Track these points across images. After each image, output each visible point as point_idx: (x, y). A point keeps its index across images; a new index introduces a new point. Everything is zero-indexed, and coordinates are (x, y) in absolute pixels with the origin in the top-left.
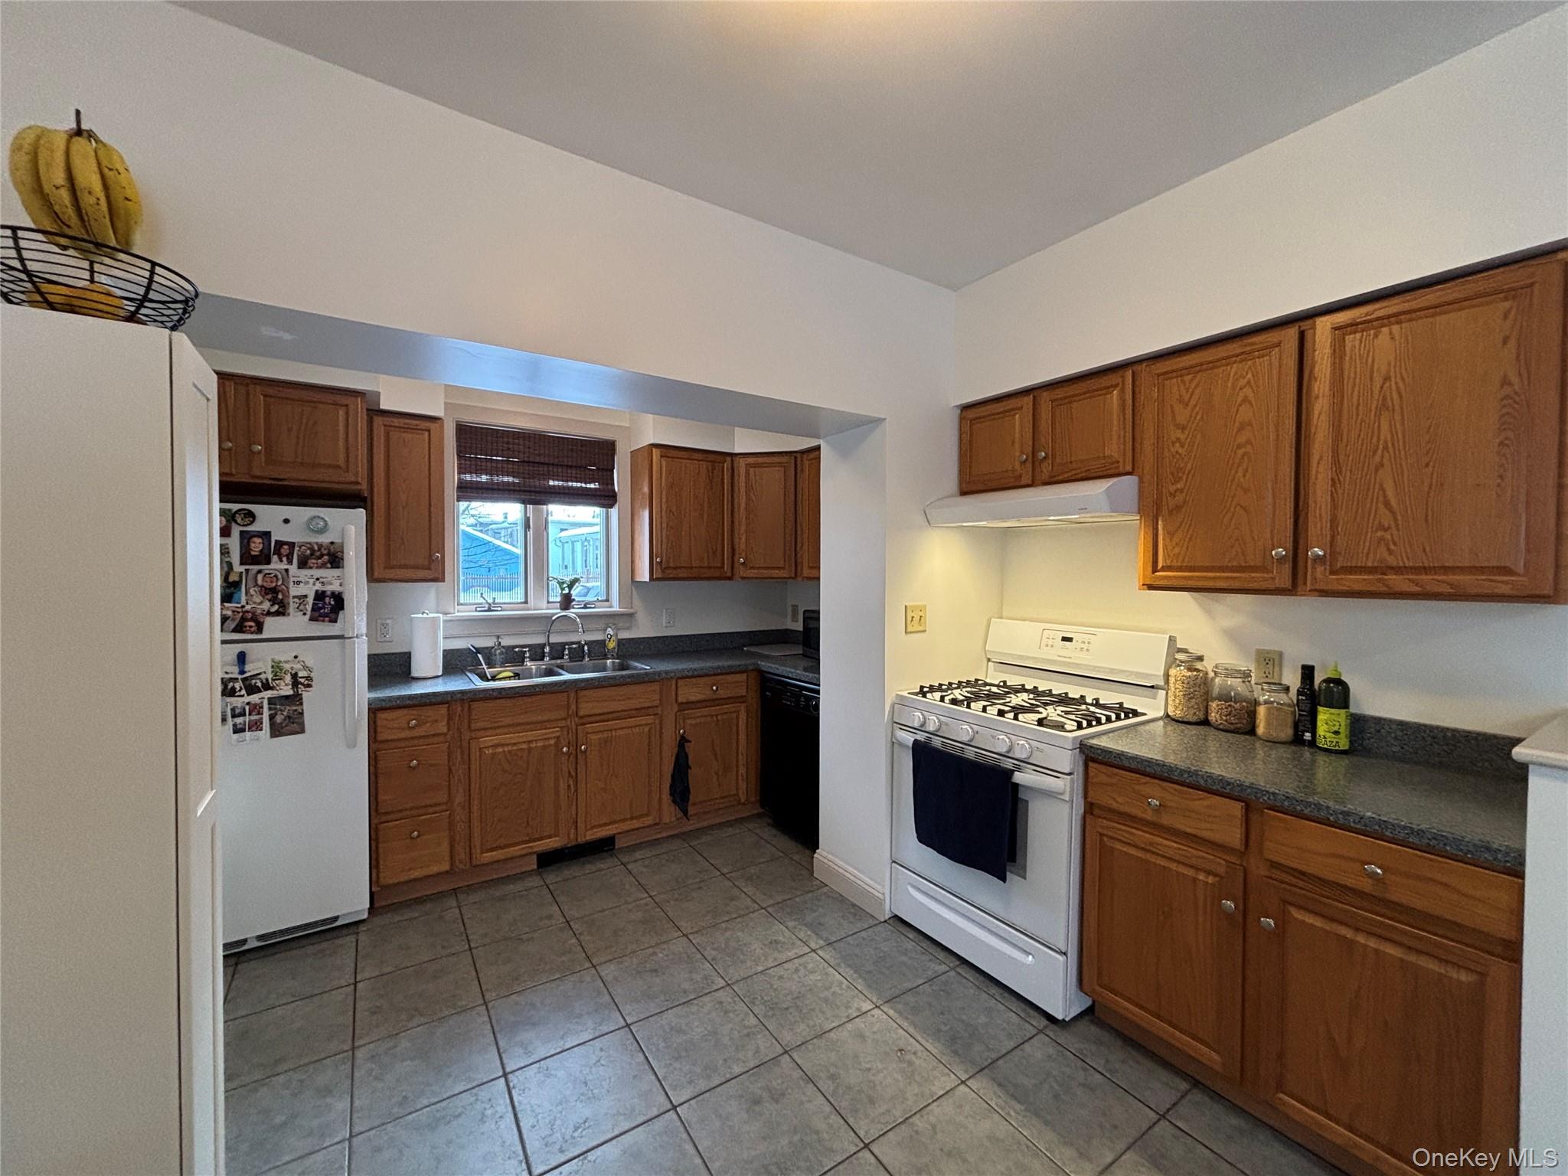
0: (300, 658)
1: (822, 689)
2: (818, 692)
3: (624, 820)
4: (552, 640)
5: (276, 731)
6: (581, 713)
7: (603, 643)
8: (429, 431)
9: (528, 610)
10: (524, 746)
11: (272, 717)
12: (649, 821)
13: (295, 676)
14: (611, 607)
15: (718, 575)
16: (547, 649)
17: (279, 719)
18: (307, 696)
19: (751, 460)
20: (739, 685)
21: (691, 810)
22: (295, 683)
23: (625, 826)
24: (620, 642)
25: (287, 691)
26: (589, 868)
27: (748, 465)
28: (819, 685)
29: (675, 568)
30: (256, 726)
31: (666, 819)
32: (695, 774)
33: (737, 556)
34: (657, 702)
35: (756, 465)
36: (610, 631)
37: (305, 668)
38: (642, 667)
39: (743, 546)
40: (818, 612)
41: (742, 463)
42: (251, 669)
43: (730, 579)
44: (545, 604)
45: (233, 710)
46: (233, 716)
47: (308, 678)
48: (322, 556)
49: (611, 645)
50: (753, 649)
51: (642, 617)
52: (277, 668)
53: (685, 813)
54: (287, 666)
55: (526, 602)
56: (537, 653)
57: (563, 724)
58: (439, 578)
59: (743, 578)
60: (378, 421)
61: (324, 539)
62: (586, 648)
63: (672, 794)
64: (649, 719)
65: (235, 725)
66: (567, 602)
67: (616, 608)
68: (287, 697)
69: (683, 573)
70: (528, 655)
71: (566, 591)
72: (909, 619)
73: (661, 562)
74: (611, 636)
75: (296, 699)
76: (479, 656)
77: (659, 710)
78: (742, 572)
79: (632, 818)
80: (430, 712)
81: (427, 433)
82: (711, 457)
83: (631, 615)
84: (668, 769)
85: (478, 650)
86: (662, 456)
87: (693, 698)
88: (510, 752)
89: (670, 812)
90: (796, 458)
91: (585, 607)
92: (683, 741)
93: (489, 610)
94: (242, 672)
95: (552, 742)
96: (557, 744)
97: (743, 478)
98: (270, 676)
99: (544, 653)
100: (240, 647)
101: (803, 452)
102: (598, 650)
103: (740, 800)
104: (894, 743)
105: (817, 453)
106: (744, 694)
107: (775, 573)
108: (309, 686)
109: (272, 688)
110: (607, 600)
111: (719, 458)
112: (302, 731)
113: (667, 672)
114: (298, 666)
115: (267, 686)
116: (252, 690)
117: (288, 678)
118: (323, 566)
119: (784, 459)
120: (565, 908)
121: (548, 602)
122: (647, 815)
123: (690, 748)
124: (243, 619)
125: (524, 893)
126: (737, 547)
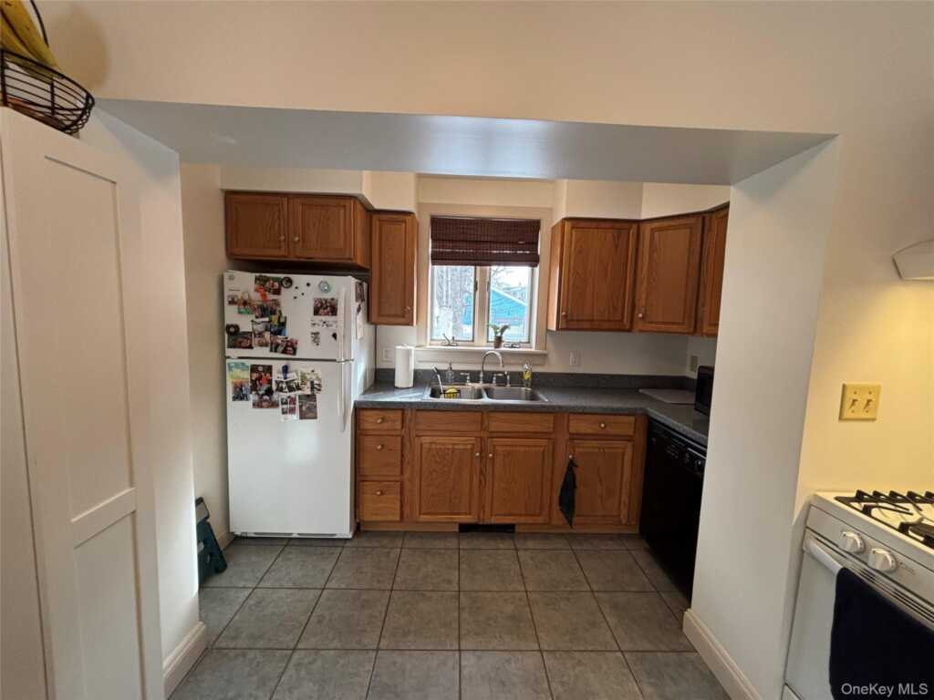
0: (316, 372)
1: (709, 451)
2: (705, 454)
3: (520, 515)
4: (485, 369)
5: (303, 417)
6: (491, 429)
7: (521, 374)
8: (405, 222)
9: (473, 346)
10: (450, 447)
11: (301, 407)
12: (540, 520)
13: (312, 383)
14: (531, 348)
15: (618, 327)
16: (481, 375)
17: (304, 408)
18: (319, 396)
19: (656, 225)
20: (626, 426)
21: (575, 520)
22: (312, 388)
23: (522, 520)
24: (534, 375)
25: (308, 392)
26: (492, 544)
27: (653, 230)
28: (706, 447)
29: (578, 321)
30: (292, 411)
31: (554, 522)
32: (581, 491)
33: (636, 312)
34: (551, 430)
35: (660, 229)
36: (526, 366)
37: (318, 379)
38: (545, 399)
39: (643, 302)
40: (712, 369)
41: (647, 229)
42: (291, 376)
43: (629, 330)
44: (485, 343)
45: (282, 399)
46: (282, 404)
47: (319, 385)
48: (327, 307)
49: (527, 376)
50: (647, 392)
51: (553, 357)
52: (303, 377)
53: (570, 523)
54: (308, 377)
55: (473, 341)
56: (475, 377)
57: (477, 434)
58: (410, 323)
59: (641, 331)
60: (375, 217)
61: (328, 296)
62: (508, 377)
63: (560, 503)
64: (544, 442)
65: (283, 409)
66: (499, 341)
67: (533, 350)
68: (308, 396)
69: (586, 325)
70: (468, 378)
71: (499, 334)
72: (848, 403)
73: (566, 316)
74: (526, 369)
75: (312, 397)
76: (439, 376)
77: (553, 436)
78: (639, 325)
79: (526, 515)
80: (391, 415)
81: (404, 225)
82: (618, 225)
83: (545, 356)
84: (559, 483)
85: (439, 372)
86: (573, 228)
87: (582, 431)
88: (440, 449)
89: (558, 517)
90: (704, 218)
91: (512, 347)
92: (572, 465)
93: (449, 345)
94: (285, 378)
95: (469, 447)
96: (472, 449)
97: (647, 242)
98: (300, 382)
99: (479, 378)
100: (284, 363)
101: (711, 212)
102: (517, 378)
103: (621, 521)
104: (802, 554)
105: (725, 211)
106: (631, 433)
107: (674, 328)
108: (319, 390)
109: (300, 389)
110: (529, 342)
111: (626, 225)
112: (315, 418)
113: (560, 407)
114: (314, 377)
115: (298, 388)
116: (291, 389)
117: (309, 384)
118: (327, 314)
119: (692, 220)
120: (462, 577)
121: (488, 342)
122: (540, 514)
123: (579, 473)
124: (287, 346)
125: (443, 551)
126: (637, 303)
